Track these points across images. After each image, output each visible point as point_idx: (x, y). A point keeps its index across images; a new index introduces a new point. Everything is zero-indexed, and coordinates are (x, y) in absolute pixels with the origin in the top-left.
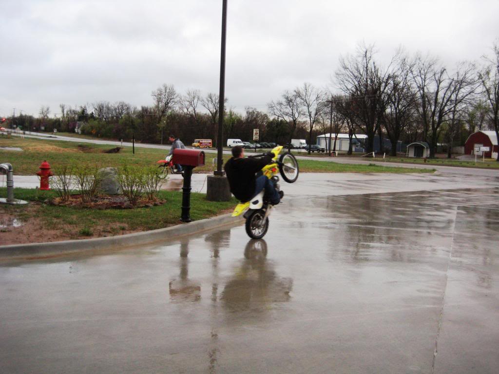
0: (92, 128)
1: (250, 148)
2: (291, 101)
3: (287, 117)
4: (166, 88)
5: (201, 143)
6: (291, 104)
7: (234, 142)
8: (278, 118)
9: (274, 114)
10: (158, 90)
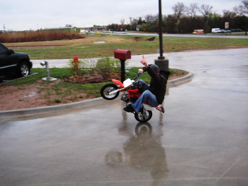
0: (144, 27)
1: (225, 33)
3: (245, 13)
4: (179, 5)
5: (198, 32)
7: (216, 30)
8: (241, 15)
9: (238, 13)
10: (175, 5)
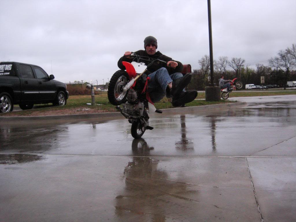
1: (260, 89)
2: (284, 56)
3: (282, 67)
6: (284, 58)
7: (250, 86)
8: (277, 69)
9: (274, 66)
10: (202, 59)
